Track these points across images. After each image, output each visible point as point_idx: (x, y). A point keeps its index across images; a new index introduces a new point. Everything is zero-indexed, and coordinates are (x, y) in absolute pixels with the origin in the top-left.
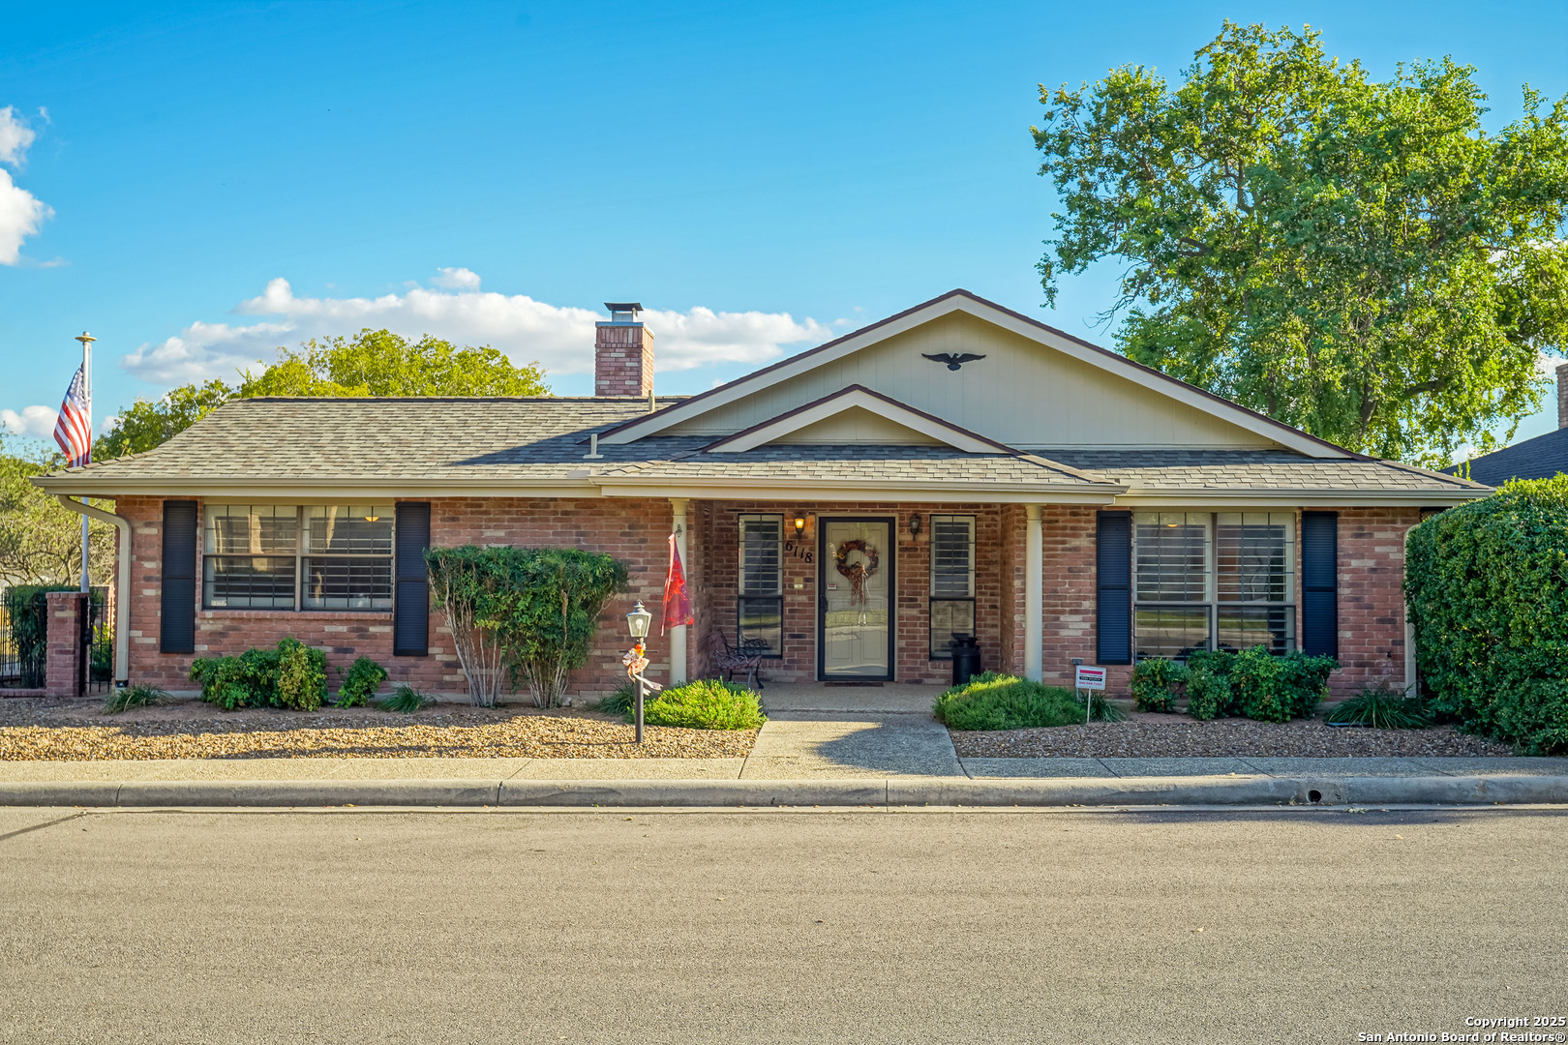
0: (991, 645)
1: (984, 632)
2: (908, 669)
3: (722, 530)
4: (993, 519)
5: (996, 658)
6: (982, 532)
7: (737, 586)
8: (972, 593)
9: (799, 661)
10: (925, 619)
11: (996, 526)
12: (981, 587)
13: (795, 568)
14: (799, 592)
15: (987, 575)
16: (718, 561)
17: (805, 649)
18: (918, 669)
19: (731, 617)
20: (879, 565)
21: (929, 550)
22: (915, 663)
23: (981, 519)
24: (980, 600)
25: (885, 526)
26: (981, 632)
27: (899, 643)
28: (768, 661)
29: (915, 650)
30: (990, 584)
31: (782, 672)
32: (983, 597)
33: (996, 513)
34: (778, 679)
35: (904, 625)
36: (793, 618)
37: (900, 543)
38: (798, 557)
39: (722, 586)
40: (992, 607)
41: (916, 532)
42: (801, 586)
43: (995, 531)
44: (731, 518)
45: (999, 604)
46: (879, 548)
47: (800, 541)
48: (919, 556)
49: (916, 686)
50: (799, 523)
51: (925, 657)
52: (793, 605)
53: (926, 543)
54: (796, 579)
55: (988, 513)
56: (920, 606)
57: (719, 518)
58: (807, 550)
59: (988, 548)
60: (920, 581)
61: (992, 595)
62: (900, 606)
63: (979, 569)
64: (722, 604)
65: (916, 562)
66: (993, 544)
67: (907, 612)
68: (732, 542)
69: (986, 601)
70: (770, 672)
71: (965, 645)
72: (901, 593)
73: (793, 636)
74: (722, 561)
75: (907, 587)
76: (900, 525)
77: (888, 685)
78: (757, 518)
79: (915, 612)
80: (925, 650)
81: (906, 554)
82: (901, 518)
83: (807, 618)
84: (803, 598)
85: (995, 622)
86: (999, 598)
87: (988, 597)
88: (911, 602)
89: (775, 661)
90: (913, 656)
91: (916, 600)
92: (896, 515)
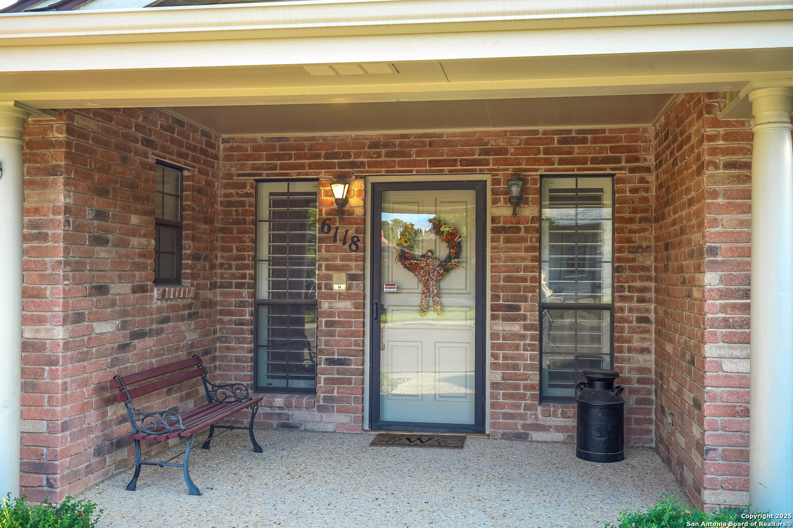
0: (639, 381)
1: (629, 360)
2: (506, 416)
3: (230, 204)
4: (642, 180)
5: (648, 402)
6: (624, 201)
7: (254, 286)
8: (606, 297)
9: (340, 400)
10: (533, 338)
11: (647, 190)
12: (621, 289)
13: (335, 259)
14: (341, 296)
15: (632, 269)
16: (224, 249)
17: (349, 381)
18: (522, 417)
19: (242, 332)
20: (463, 255)
21: (539, 230)
22: (518, 407)
23: (622, 181)
24: (622, 310)
25: (469, 196)
26: (623, 360)
27: (492, 376)
28: (294, 399)
29: (517, 387)
30: (638, 284)
31: (316, 414)
32: (626, 305)
33: (648, 170)
34: (309, 427)
35: (500, 347)
36: (332, 334)
37: (494, 220)
38: (338, 243)
39: (229, 285)
40: (640, 320)
41: (518, 202)
42: (343, 287)
43: (645, 200)
44: (243, 186)
45: (652, 316)
46: (464, 231)
47: (342, 221)
48: (525, 240)
49: (517, 444)
50: (339, 191)
51: (533, 397)
52: (331, 314)
53: (533, 219)
54: (336, 275)
55: (633, 170)
56: (525, 318)
57: (226, 186)
58: (351, 233)
59: (635, 226)
60: (524, 280)
61: (641, 300)
62: (494, 318)
63: (619, 260)
64: (230, 313)
65: (518, 249)
66: (642, 220)
67: (502, 327)
68: (244, 222)
69: (631, 310)
70: (298, 415)
71: (598, 385)
72: (495, 297)
73: (331, 362)
74: (230, 249)
75: (503, 289)
76: (494, 192)
77: (473, 442)
78: (282, 187)
79: (516, 327)
80: (532, 387)
81: (502, 236)
82: (495, 182)
83: (353, 334)
84: (346, 305)
85: (646, 345)
86: (652, 306)
87: (634, 304)
88: (510, 311)
89: (305, 400)
90: (512, 396)
91: (518, 308)
92: (487, 177)
